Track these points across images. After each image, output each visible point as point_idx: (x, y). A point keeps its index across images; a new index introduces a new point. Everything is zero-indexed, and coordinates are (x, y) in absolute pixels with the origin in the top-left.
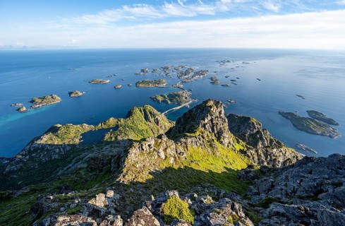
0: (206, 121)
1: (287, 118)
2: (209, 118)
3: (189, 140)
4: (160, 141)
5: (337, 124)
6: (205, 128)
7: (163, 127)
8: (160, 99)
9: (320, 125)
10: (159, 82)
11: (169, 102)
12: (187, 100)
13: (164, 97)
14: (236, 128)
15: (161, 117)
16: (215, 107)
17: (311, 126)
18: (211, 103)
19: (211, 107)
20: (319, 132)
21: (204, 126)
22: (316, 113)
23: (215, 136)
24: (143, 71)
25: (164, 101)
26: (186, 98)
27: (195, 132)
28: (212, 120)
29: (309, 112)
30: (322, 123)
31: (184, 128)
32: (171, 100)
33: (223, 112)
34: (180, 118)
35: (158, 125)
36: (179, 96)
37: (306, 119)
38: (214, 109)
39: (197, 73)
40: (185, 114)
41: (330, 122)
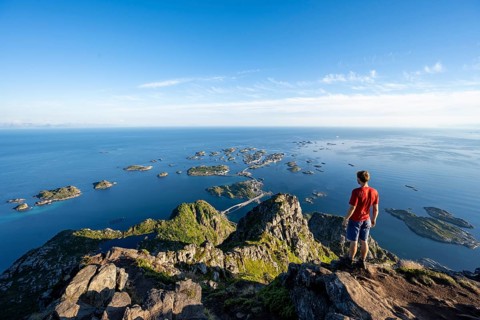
0: (275, 223)
1: (399, 218)
2: (279, 219)
3: (246, 250)
4: (202, 250)
5: (471, 227)
6: (274, 234)
7: (223, 233)
8: (219, 191)
9: (447, 228)
10: (219, 169)
11: (232, 196)
12: (257, 193)
13: (225, 188)
14: (326, 234)
15: (220, 217)
16: (287, 204)
17: (435, 230)
18: (282, 198)
19: (280, 204)
20: (449, 240)
21: (272, 230)
22: (438, 210)
23: (288, 244)
24: (198, 154)
25: (225, 194)
26: (255, 190)
27: (258, 240)
28: (282, 222)
29: (428, 209)
30: (450, 225)
31: (246, 234)
32: (234, 194)
33: (300, 209)
34: (242, 220)
35: (215, 228)
36: (245, 188)
37: (425, 219)
38: (285, 207)
39: (270, 157)
40: (249, 213)
41: (460, 223)
